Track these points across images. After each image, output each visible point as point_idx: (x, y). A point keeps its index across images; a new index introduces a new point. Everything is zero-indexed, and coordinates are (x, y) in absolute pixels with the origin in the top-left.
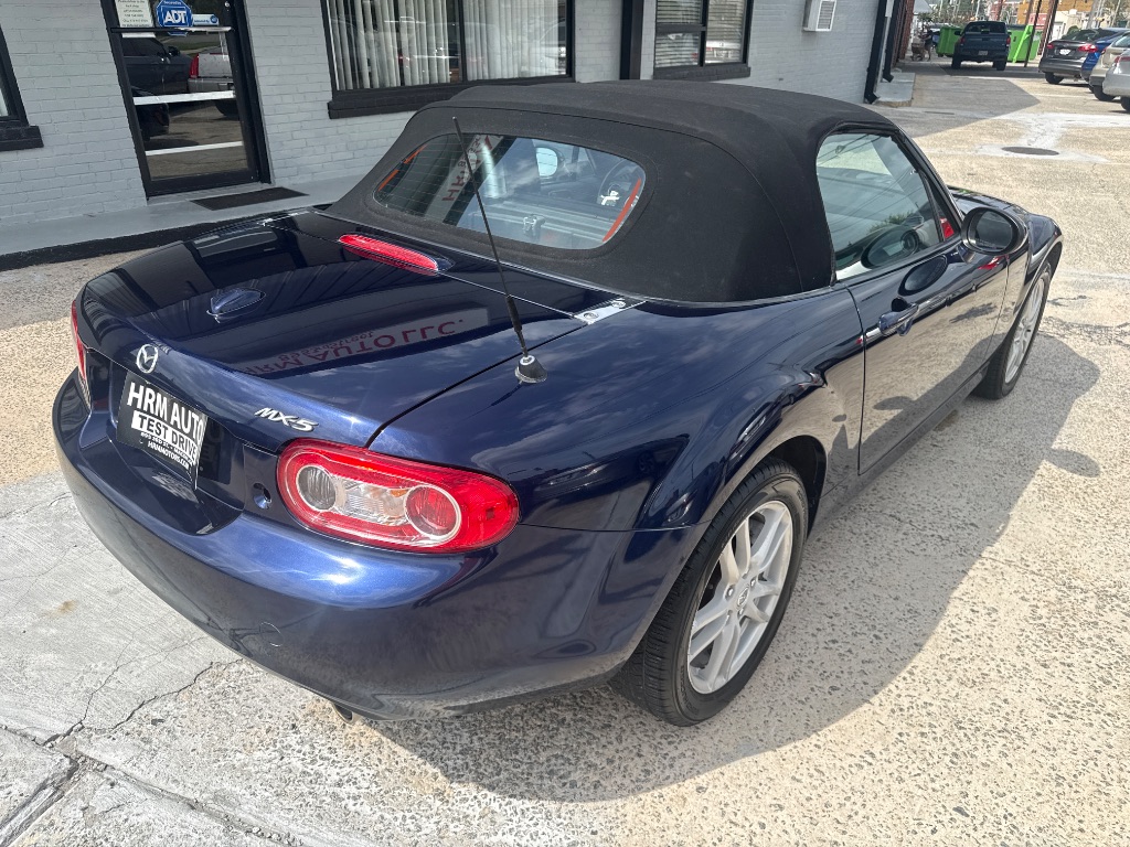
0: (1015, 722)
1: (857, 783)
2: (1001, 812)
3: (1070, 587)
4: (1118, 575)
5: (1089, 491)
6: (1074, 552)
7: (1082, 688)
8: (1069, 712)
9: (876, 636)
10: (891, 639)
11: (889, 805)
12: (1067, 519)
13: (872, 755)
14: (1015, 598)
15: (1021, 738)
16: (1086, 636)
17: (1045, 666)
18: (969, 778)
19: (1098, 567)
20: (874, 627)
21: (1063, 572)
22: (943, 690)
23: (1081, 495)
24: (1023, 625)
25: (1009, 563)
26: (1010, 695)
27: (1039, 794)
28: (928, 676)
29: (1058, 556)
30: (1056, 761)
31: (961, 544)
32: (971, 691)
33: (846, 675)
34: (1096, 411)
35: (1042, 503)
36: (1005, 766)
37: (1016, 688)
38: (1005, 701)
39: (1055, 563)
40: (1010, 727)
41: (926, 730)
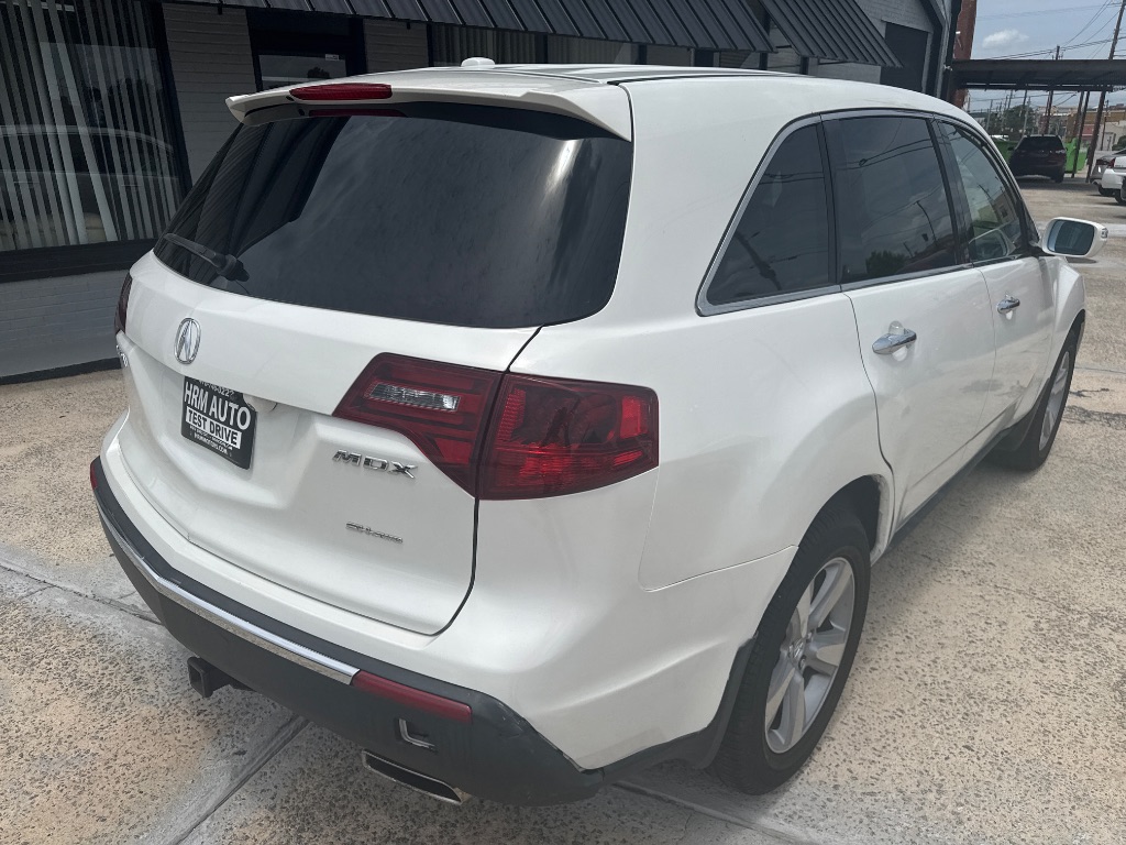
0: (1015, 695)
1: (890, 727)
2: (999, 750)
3: (1069, 610)
4: (1110, 603)
5: (1093, 542)
6: (1074, 586)
7: (1071, 677)
8: (1058, 691)
9: (907, 637)
10: (920, 639)
11: (914, 742)
12: (1072, 561)
13: (902, 711)
14: (1023, 616)
15: (1017, 705)
16: (1078, 643)
17: (1042, 661)
18: (976, 728)
19: (1094, 597)
20: (906, 631)
21: (1064, 599)
22: (959, 673)
23: (1086, 545)
24: (1027, 634)
25: (1019, 592)
26: (1012, 679)
27: (1029, 741)
28: (948, 664)
29: (1061, 588)
30: (1045, 721)
31: (980, 577)
32: (982, 676)
33: (883, 661)
34: (1107, 483)
35: (1052, 550)
36: (1004, 722)
37: (1019, 674)
38: (1008, 682)
39: (1058, 593)
40: (1010, 699)
41: (945, 698)
